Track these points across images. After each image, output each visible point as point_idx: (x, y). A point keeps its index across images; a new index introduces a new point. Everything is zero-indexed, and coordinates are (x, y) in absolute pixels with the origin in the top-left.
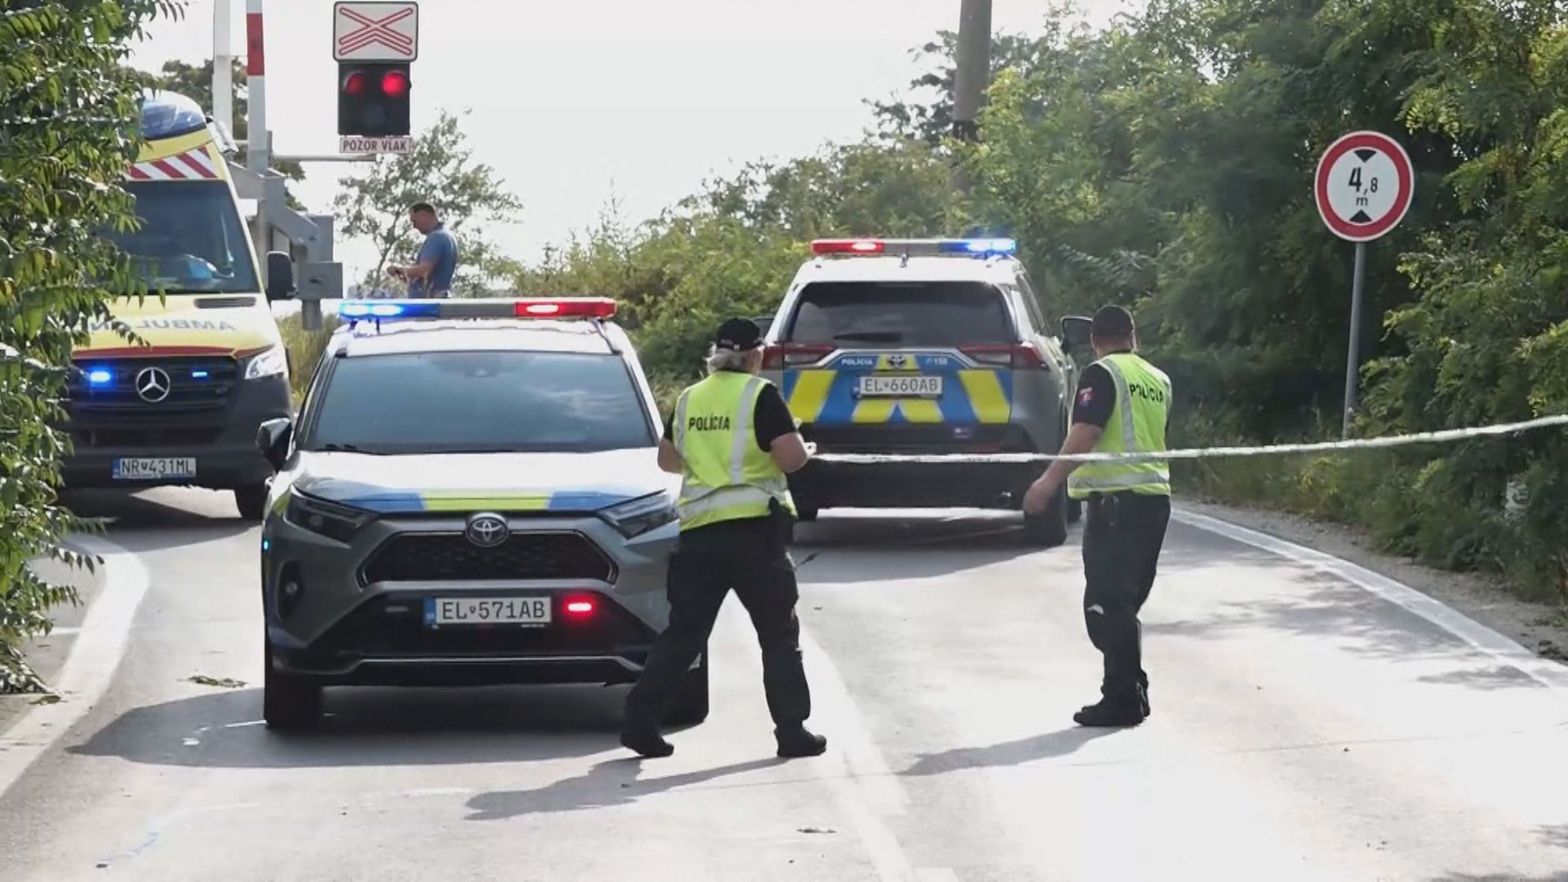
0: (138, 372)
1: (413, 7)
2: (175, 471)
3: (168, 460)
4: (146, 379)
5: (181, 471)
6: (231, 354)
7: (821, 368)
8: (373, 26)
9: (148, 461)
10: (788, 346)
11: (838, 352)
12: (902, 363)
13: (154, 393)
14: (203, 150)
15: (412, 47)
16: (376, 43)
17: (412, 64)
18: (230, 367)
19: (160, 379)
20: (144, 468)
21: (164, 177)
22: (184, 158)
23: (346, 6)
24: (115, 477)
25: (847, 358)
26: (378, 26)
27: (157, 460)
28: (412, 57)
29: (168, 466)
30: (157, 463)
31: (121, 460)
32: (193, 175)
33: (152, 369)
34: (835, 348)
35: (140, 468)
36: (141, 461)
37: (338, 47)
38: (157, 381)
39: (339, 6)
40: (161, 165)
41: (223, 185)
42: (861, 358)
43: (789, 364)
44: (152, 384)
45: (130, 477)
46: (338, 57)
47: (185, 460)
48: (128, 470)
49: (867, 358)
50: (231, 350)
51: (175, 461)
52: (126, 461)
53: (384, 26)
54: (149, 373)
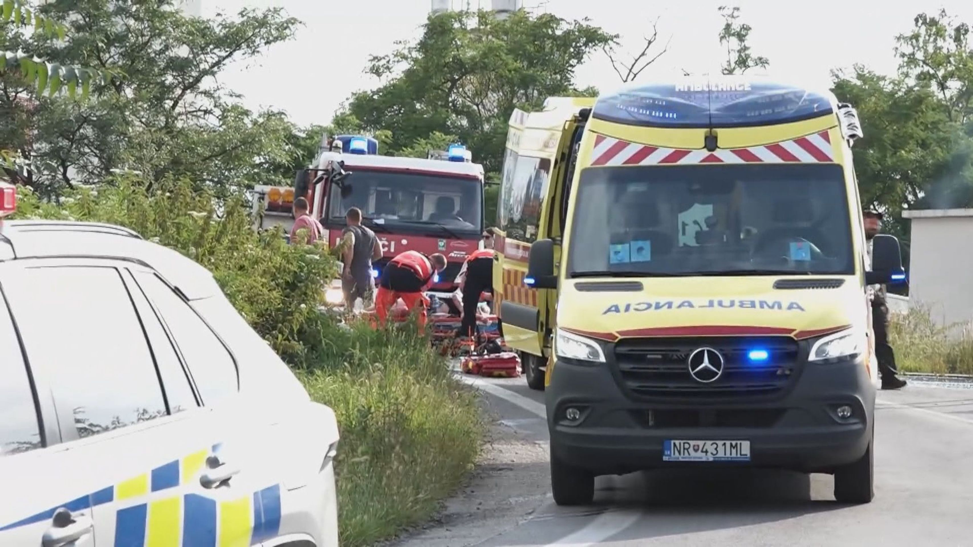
0: (692, 351)
2: (728, 455)
3: (720, 443)
4: (699, 359)
5: (734, 455)
6: (792, 335)
9: (701, 443)
13: (706, 373)
14: (825, 136)
18: (792, 348)
19: (713, 359)
20: (696, 450)
21: (778, 160)
22: (803, 142)
24: (665, 458)
27: (709, 443)
29: (721, 449)
30: (709, 445)
31: (672, 442)
32: (806, 158)
33: (706, 348)
35: (691, 450)
36: (692, 443)
38: (710, 362)
40: (776, 149)
41: (838, 170)
44: (706, 363)
45: (681, 459)
47: (739, 442)
48: (679, 452)
50: (791, 331)
51: (728, 443)
52: (677, 442)
54: (702, 352)
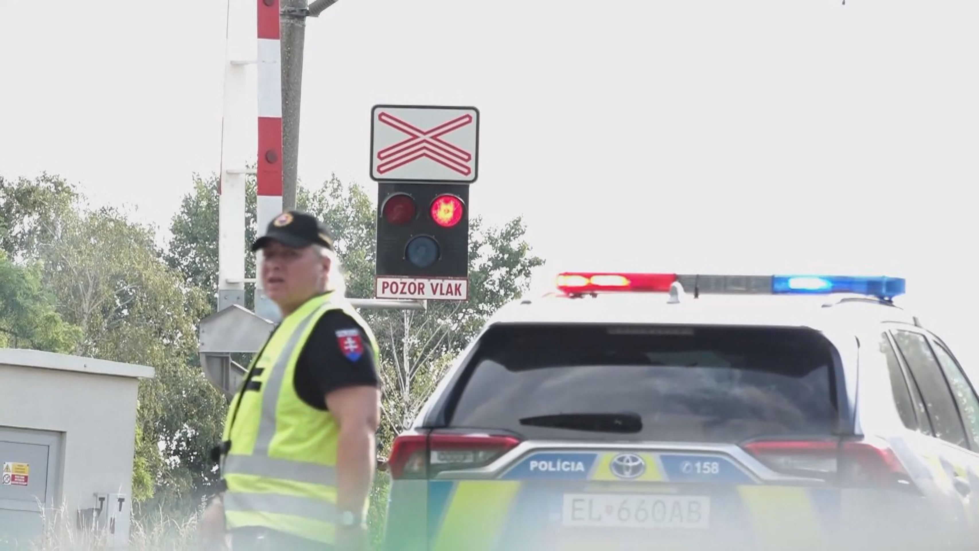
1: (473, 113)
7: (494, 476)
8: (422, 137)
10: (439, 434)
11: (525, 446)
12: (636, 469)
15: (471, 164)
16: (424, 158)
17: (471, 186)
23: (386, 111)
25: (538, 458)
26: (427, 137)
28: (471, 177)
34: (521, 439)
37: (377, 162)
39: (378, 111)
42: (564, 458)
43: (438, 468)
46: (377, 175)
49: (576, 459)
53: (434, 138)
